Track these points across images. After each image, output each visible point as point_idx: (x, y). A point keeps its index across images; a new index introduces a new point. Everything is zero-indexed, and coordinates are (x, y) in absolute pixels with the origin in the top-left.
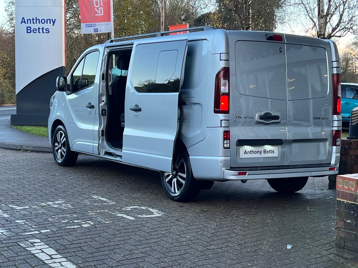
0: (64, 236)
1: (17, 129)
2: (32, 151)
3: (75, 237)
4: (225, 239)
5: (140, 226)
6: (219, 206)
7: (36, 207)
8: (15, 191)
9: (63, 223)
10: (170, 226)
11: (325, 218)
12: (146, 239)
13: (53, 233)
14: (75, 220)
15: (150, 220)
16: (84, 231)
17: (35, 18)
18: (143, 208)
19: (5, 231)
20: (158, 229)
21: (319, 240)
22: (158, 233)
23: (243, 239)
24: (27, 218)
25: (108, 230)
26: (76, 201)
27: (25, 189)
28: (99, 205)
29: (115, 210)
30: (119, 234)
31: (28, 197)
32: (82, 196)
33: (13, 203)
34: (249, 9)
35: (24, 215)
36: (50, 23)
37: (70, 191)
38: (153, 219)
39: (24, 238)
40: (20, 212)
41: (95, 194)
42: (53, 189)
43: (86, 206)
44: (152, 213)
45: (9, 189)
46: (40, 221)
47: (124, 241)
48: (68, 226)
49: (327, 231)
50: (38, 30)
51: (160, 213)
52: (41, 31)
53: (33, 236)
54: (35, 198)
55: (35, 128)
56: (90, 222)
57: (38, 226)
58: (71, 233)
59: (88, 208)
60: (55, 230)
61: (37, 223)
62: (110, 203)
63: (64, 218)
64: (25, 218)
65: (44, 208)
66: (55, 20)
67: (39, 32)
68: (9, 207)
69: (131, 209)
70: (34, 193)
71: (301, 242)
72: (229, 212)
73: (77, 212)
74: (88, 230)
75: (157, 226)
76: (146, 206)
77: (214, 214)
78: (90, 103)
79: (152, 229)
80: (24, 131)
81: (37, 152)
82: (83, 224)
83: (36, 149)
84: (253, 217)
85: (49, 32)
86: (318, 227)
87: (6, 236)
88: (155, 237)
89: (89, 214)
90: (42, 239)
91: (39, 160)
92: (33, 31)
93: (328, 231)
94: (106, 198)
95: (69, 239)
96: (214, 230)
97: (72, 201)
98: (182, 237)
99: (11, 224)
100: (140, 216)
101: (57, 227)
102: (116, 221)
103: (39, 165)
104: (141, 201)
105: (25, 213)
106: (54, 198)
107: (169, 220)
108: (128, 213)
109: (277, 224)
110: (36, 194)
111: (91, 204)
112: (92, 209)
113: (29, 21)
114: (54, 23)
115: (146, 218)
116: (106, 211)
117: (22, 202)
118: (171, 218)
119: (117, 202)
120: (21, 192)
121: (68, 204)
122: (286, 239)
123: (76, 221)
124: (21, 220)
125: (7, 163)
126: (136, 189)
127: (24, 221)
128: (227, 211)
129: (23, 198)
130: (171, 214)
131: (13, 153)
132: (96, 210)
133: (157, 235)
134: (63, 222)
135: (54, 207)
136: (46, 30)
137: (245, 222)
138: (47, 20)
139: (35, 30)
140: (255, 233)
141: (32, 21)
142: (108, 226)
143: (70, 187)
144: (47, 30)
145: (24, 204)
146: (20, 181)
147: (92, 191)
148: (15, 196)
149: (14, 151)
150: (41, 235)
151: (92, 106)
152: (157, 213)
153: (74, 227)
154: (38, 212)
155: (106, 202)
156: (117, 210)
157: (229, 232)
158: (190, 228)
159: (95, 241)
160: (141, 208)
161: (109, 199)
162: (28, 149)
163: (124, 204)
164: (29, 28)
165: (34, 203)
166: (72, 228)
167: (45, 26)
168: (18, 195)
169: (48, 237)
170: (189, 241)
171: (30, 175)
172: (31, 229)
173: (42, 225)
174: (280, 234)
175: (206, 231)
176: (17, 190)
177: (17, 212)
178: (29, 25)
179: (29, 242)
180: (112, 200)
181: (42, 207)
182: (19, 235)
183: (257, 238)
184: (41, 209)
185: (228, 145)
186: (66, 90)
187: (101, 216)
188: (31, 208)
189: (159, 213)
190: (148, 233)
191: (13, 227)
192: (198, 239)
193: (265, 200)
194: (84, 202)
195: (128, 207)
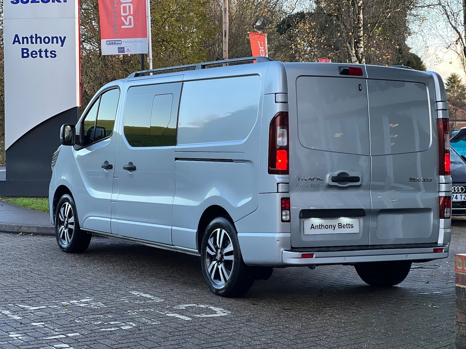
0: (99, 340)
1: (9, 202)
2: (35, 234)
3: (114, 340)
4: (312, 342)
5: (199, 327)
6: (307, 303)
7: (56, 306)
8: (23, 287)
9: (96, 325)
10: (239, 327)
11: (451, 316)
12: (207, 342)
13: (84, 337)
14: (111, 321)
15: (212, 320)
16: (124, 334)
17: (34, 36)
18: (202, 306)
19: (20, 335)
20: (223, 330)
21: (437, 341)
22: (223, 336)
23: (337, 342)
24: (46, 320)
25: (156, 333)
26: (109, 298)
27: (36, 284)
28: (142, 303)
29: (163, 309)
30: (171, 336)
31: (43, 295)
32: (117, 292)
33: (23, 302)
34: (359, 14)
35: (41, 317)
36: (57, 43)
37: (100, 286)
38: (215, 319)
39: (47, 343)
40: (36, 313)
41: (134, 289)
42: (76, 283)
43: (124, 304)
44: (215, 312)
45: (14, 284)
46: (64, 323)
47: (179, 345)
48: (103, 329)
49: (450, 331)
50: (38, 53)
51: (226, 312)
52: (43, 54)
53: (59, 341)
54: (52, 295)
55: (35, 200)
56: (131, 323)
57: (63, 329)
58: (108, 337)
59: (126, 306)
60: (86, 333)
61: (61, 325)
62: (156, 300)
63: (96, 320)
64: (44, 320)
65: (67, 308)
66: (65, 38)
67: (41, 57)
68: (19, 307)
69: (185, 307)
70: (50, 290)
71: (413, 344)
72: (321, 309)
73: (112, 312)
74: (129, 333)
75: (222, 327)
76: (207, 303)
77: (299, 313)
78: (106, 162)
79: (215, 331)
80: (19, 205)
81: (43, 235)
82: (123, 326)
83: (42, 231)
84: (353, 316)
85: (55, 56)
86: (439, 326)
87: (23, 341)
88: (219, 340)
89: (130, 314)
90: (71, 344)
91: (48, 246)
92: (32, 54)
93: (452, 331)
94: (151, 294)
95: (106, 343)
96: (298, 332)
97: (104, 299)
98: (255, 340)
99: (27, 327)
100: (198, 316)
101: (89, 330)
102: (167, 321)
103: (50, 253)
104: (199, 297)
105: (43, 314)
106: (78, 295)
107: (237, 320)
108: (181, 312)
109: (384, 324)
110: (52, 290)
111: (130, 302)
112: (133, 308)
113: (25, 40)
114: (63, 42)
115: (206, 318)
116: (152, 310)
117: (35, 301)
118: (241, 318)
119: (166, 299)
120: (31, 288)
121: (99, 303)
122: (394, 341)
123: (112, 323)
124: (39, 322)
125: (3, 251)
126: (191, 283)
127: (43, 323)
128: (318, 309)
129: (36, 296)
130: (241, 313)
131: (8, 238)
132: (138, 309)
133: (222, 338)
134: (95, 323)
135: (81, 307)
136: (51, 53)
137: (341, 322)
138: (53, 38)
139: (34, 53)
140: (352, 335)
141: (29, 39)
142: (156, 328)
143: (99, 281)
144: (53, 52)
145: (38, 303)
146: (27, 274)
147: (129, 286)
148: (25, 294)
149: (9, 235)
150: (68, 338)
151: (109, 166)
152: (222, 312)
153: (111, 330)
154: (59, 312)
155: (150, 299)
156: (167, 309)
157: (318, 334)
158: (266, 329)
159: (141, 345)
160: (199, 306)
161: (155, 296)
162: (29, 231)
163: (176, 302)
164: (25, 51)
165: (51, 302)
166: (108, 331)
167: (50, 47)
168: (28, 292)
169: (78, 341)
170: (265, 345)
171: (39, 266)
172: (55, 333)
173: (68, 328)
174: (386, 336)
175: (287, 333)
176: (26, 286)
177: (31, 313)
178: (25, 46)
179: (55, 347)
180: (159, 297)
181: (64, 306)
182: (40, 339)
183: (355, 340)
184: (63, 309)
185: (288, 217)
186: (74, 143)
187: (146, 316)
188: (50, 308)
189: (224, 312)
190: (209, 336)
191: (30, 331)
192: (276, 342)
193: (372, 295)
194: (120, 299)
195: (181, 306)
